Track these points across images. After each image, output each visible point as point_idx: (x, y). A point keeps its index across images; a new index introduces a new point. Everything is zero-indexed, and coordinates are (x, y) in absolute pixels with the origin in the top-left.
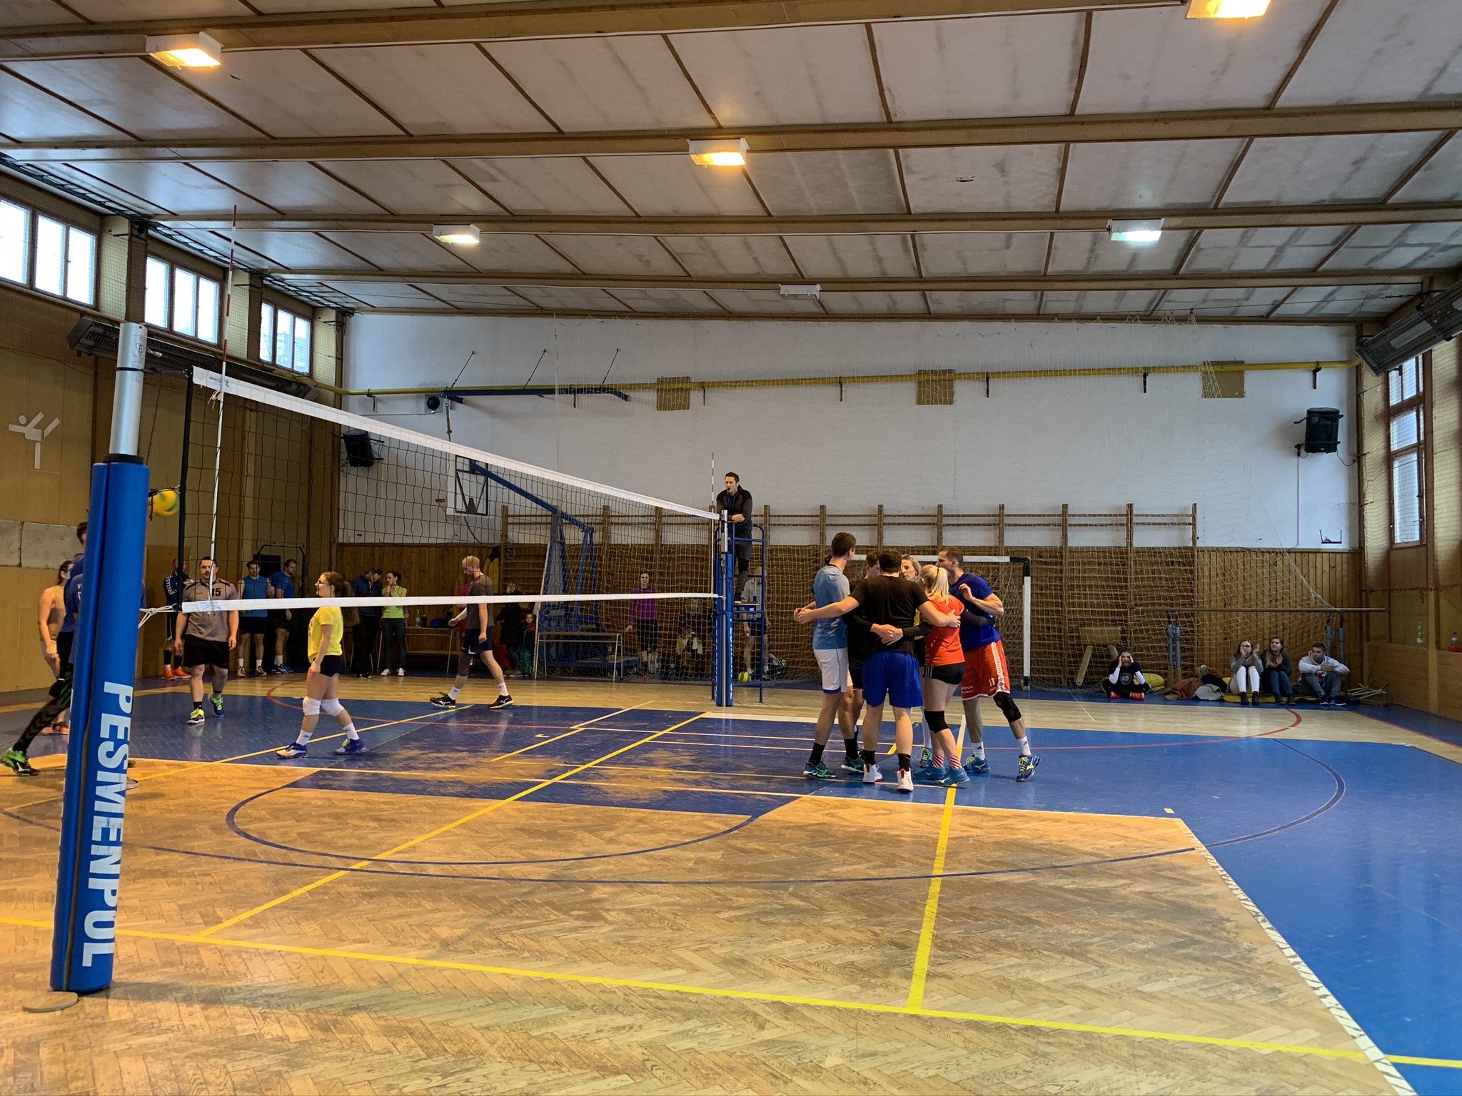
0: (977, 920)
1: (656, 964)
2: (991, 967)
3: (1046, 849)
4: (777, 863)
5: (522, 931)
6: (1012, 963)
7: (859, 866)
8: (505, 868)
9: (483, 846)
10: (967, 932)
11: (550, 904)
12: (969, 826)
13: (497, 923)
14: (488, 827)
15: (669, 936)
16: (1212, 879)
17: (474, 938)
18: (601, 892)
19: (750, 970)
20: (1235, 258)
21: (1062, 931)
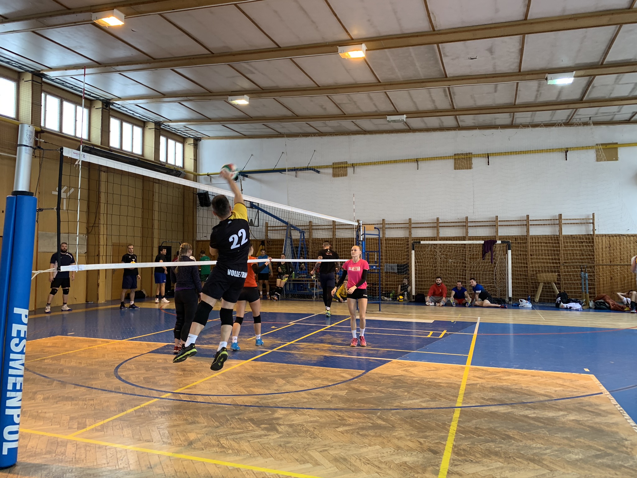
0: (479, 436)
1: (297, 460)
2: (485, 468)
3: (519, 392)
4: (374, 398)
5: (232, 437)
6: (498, 466)
7: (417, 401)
8: (235, 398)
9: (228, 385)
10: (473, 443)
11: (252, 420)
12: (478, 377)
13: (221, 431)
14: (234, 375)
15: (308, 442)
16: (615, 412)
17: (206, 440)
18: (280, 413)
19: (348, 466)
20: (613, 90)
21: (528, 444)
